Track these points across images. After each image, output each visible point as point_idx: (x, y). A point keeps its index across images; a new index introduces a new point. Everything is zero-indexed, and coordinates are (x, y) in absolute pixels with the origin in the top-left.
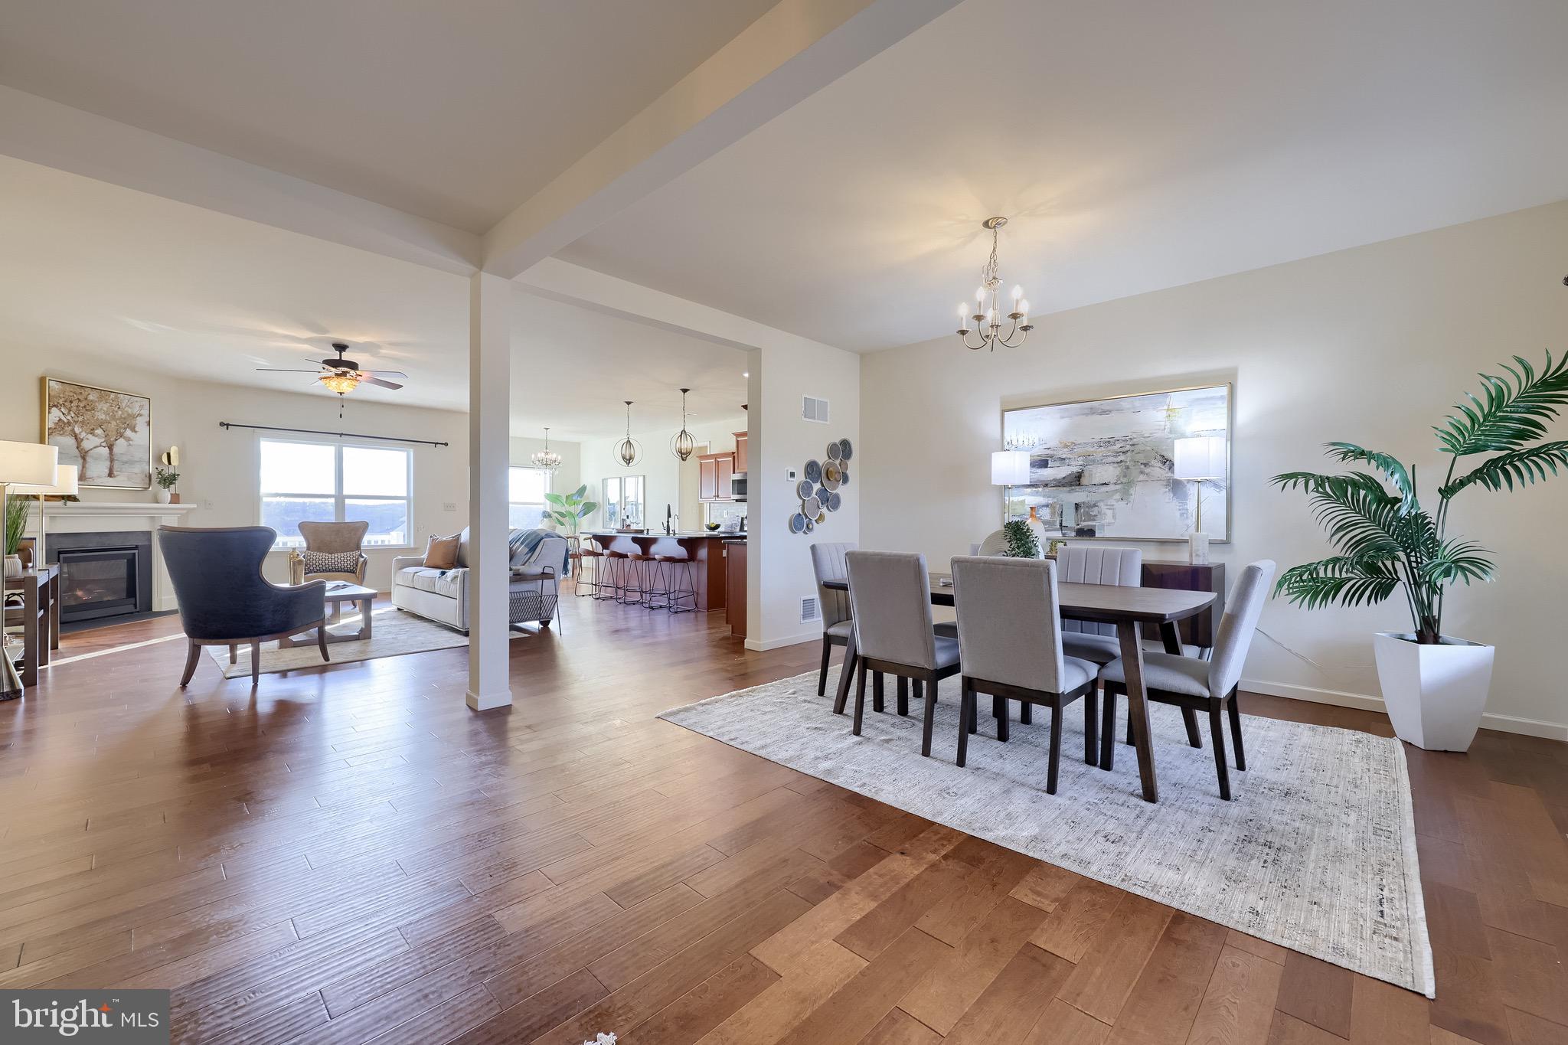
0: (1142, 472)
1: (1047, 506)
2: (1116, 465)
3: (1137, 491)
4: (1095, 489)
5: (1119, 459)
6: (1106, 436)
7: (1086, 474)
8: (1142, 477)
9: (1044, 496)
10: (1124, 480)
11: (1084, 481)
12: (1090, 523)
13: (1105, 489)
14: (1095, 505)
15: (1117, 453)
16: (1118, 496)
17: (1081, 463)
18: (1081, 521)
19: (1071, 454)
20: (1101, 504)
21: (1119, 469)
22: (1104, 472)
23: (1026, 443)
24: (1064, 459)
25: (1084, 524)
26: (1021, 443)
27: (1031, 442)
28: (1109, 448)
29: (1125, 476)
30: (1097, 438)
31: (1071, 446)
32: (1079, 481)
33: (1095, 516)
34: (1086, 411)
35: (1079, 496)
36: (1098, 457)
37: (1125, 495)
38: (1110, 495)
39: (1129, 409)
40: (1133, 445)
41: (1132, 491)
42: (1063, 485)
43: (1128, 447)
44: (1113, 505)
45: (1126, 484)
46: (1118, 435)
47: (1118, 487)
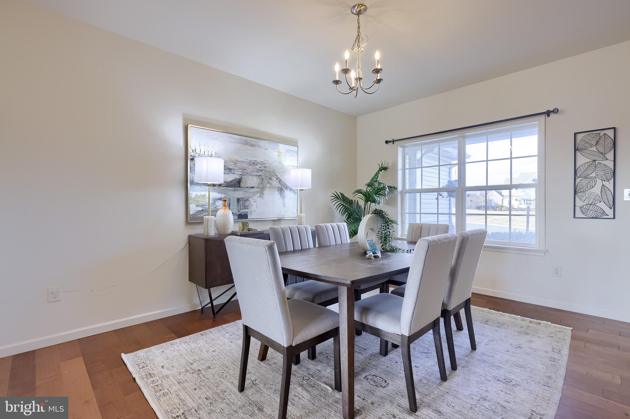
0: (269, 183)
1: (220, 199)
2: (257, 177)
3: (267, 192)
4: (247, 190)
5: (259, 174)
6: (253, 159)
7: (243, 180)
8: (268, 185)
9: (219, 192)
10: (261, 186)
11: (242, 185)
12: (245, 210)
13: (252, 190)
14: (247, 200)
15: (258, 170)
16: (258, 195)
17: (241, 173)
18: (240, 209)
19: (235, 166)
20: (251, 199)
21: (259, 179)
22: (251, 181)
23: (206, 154)
24: (231, 169)
25: (243, 211)
26: (202, 152)
27: (210, 153)
28: (255, 167)
29: (262, 184)
30: (249, 159)
31: (235, 163)
32: (239, 184)
33: (248, 206)
34: (243, 142)
35: (239, 194)
36: (249, 171)
37: (262, 194)
38: (255, 193)
39: (263, 147)
40: (265, 167)
41: (265, 192)
42: (231, 186)
43: (263, 168)
44: (256, 200)
45: (262, 190)
46: (259, 160)
47: (258, 190)
